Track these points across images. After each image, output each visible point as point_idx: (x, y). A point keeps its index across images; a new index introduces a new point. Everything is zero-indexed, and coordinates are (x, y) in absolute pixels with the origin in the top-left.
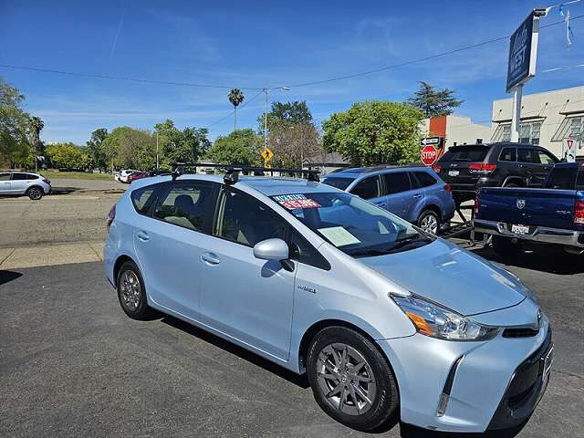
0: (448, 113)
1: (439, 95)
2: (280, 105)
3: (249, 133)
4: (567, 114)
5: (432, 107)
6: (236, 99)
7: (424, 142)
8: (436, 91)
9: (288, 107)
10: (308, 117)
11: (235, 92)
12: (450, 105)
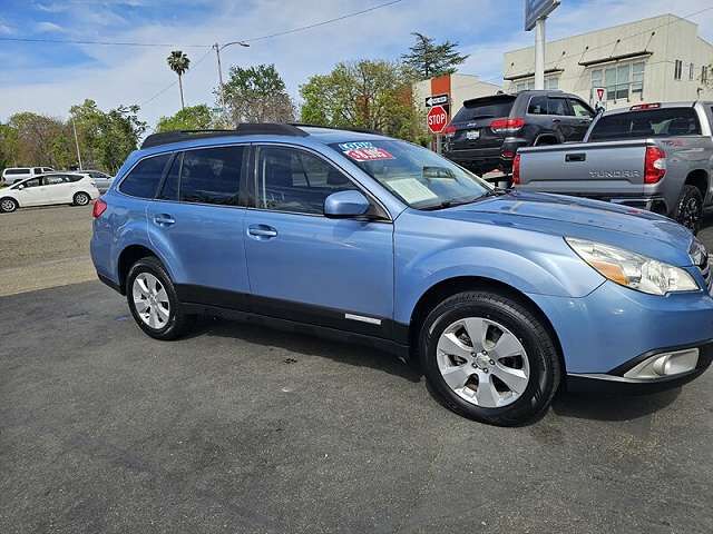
0: (452, 71)
1: (440, 50)
2: (240, 71)
3: (202, 109)
4: (586, 65)
5: (432, 66)
6: (179, 64)
7: (430, 102)
8: (436, 44)
9: (251, 73)
10: (279, 85)
11: (177, 55)
12: (452, 62)
